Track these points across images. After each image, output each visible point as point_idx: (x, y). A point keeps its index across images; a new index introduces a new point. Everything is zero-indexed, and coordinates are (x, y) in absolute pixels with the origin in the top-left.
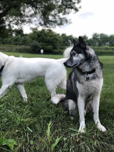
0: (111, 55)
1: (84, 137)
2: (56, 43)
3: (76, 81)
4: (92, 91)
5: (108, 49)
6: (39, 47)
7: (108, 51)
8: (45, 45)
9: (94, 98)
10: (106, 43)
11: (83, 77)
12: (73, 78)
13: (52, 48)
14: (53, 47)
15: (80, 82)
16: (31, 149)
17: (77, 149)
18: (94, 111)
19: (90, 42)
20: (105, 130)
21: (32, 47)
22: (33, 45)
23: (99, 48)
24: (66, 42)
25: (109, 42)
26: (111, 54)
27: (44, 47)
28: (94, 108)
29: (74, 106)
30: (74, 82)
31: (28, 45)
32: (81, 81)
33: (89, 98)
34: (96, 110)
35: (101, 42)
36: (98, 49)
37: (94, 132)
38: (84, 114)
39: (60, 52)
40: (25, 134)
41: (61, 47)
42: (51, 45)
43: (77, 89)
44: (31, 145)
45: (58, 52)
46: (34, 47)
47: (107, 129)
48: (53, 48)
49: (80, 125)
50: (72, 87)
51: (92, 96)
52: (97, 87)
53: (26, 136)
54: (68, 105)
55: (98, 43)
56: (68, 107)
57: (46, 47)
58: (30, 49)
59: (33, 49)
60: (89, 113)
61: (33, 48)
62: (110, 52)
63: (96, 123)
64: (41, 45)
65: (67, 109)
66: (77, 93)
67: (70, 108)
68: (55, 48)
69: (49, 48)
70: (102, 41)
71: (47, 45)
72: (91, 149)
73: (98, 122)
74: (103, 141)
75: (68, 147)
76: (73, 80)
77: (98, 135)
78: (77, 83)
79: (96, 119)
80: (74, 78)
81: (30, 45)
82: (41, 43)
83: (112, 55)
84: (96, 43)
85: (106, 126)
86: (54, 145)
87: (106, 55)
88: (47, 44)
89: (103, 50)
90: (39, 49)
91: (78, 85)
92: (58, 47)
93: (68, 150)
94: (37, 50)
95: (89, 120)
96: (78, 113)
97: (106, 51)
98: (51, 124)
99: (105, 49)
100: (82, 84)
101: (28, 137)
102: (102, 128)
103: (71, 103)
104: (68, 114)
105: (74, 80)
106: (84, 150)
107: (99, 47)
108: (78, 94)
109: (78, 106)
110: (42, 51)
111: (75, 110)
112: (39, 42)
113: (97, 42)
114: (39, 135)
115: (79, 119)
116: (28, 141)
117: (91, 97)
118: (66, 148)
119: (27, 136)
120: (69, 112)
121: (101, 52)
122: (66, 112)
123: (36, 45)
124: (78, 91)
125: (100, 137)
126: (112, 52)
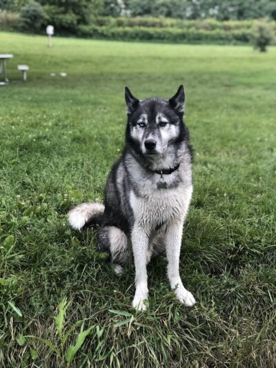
0: (220, 44)
1: (144, 326)
2: (86, 7)
3: (130, 190)
4: (166, 215)
5: (213, 27)
6: (42, 17)
7: (214, 32)
8: (58, 13)
9: (170, 230)
10: (211, 11)
11: (148, 182)
12: (119, 180)
13: (75, 22)
14: (79, 17)
15: (138, 195)
16: (20, 356)
17: (127, 354)
18: (169, 258)
19: (171, 6)
20: (194, 301)
21: (24, 17)
22: (28, 11)
23: (193, 25)
24: (113, 5)
25: (217, 7)
26: (221, 42)
27: (56, 16)
28: (169, 252)
29: (124, 244)
30: (125, 191)
31: (13, 10)
32: (142, 193)
33: (158, 230)
34: (174, 257)
35: (199, 8)
36: (189, 27)
37: (168, 308)
38: (147, 260)
39: (95, 31)
40: (6, 319)
41: (100, 18)
42: (74, 12)
43: (131, 210)
44: (19, 347)
45: (91, 32)
46: (30, 18)
47: (197, 300)
48: (79, 22)
49: (135, 290)
50: (120, 202)
51: (165, 225)
52: (179, 208)
53: (7, 324)
54: (108, 239)
55: (192, 10)
56: (110, 246)
57: (61, 16)
58: (20, 21)
59: (26, 22)
60: (157, 256)
61: (29, 20)
62: (218, 34)
63: (173, 287)
64: (48, 12)
65: (106, 249)
66: (130, 218)
67: (113, 249)
68: (83, 21)
69: (69, 22)
70: (202, 6)
71: (64, 13)
72: (158, 354)
73: (176, 287)
74: (187, 332)
75: (107, 348)
76: (120, 187)
77: (176, 318)
78: (132, 195)
79: (173, 276)
80: (124, 181)
81: (19, 10)
82: (47, 7)
83: (224, 44)
84: (185, 10)
85: (195, 292)
86: (73, 349)
87: (208, 43)
88: (63, 9)
89: (202, 31)
90: (42, 21)
91: (134, 202)
92: (92, 17)
93: (105, 358)
94: (38, 25)
95: (157, 275)
96: (131, 258)
97: (208, 32)
98: (65, 303)
99: (206, 28)
100: (143, 200)
101: (12, 326)
102: (186, 297)
103: (115, 236)
104: (108, 259)
105: (124, 186)
106: (143, 357)
107: (192, 22)
108: (134, 221)
109: (131, 242)
110: (50, 29)
111: (125, 251)
112: (43, 4)
113: (189, 6)
114: (38, 321)
115: (133, 276)
116: (13, 338)
117: (164, 227)
118: (101, 354)
119: (9, 324)
120: (110, 255)
121: (198, 35)
122: (103, 255)
123: (35, 11)
124: (132, 214)
125: (180, 322)
126: (223, 36)
